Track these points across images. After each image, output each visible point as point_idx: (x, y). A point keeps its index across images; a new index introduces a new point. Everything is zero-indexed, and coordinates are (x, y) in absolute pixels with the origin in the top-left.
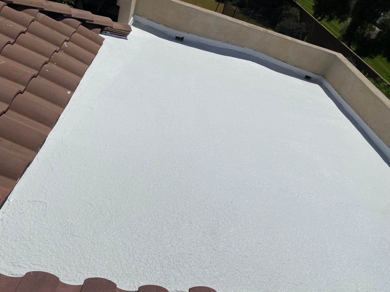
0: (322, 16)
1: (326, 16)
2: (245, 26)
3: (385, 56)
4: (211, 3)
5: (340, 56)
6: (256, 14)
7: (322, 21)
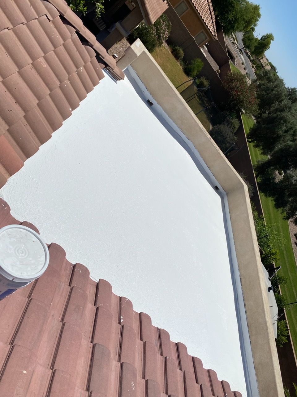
0: (253, 140)
1: (255, 142)
2: (199, 127)
3: (275, 200)
4: (179, 70)
5: (246, 187)
6: (207, 104)
7: (251, 143)
